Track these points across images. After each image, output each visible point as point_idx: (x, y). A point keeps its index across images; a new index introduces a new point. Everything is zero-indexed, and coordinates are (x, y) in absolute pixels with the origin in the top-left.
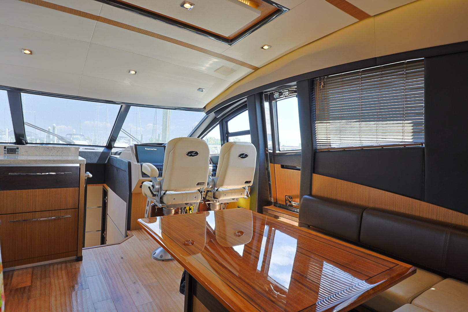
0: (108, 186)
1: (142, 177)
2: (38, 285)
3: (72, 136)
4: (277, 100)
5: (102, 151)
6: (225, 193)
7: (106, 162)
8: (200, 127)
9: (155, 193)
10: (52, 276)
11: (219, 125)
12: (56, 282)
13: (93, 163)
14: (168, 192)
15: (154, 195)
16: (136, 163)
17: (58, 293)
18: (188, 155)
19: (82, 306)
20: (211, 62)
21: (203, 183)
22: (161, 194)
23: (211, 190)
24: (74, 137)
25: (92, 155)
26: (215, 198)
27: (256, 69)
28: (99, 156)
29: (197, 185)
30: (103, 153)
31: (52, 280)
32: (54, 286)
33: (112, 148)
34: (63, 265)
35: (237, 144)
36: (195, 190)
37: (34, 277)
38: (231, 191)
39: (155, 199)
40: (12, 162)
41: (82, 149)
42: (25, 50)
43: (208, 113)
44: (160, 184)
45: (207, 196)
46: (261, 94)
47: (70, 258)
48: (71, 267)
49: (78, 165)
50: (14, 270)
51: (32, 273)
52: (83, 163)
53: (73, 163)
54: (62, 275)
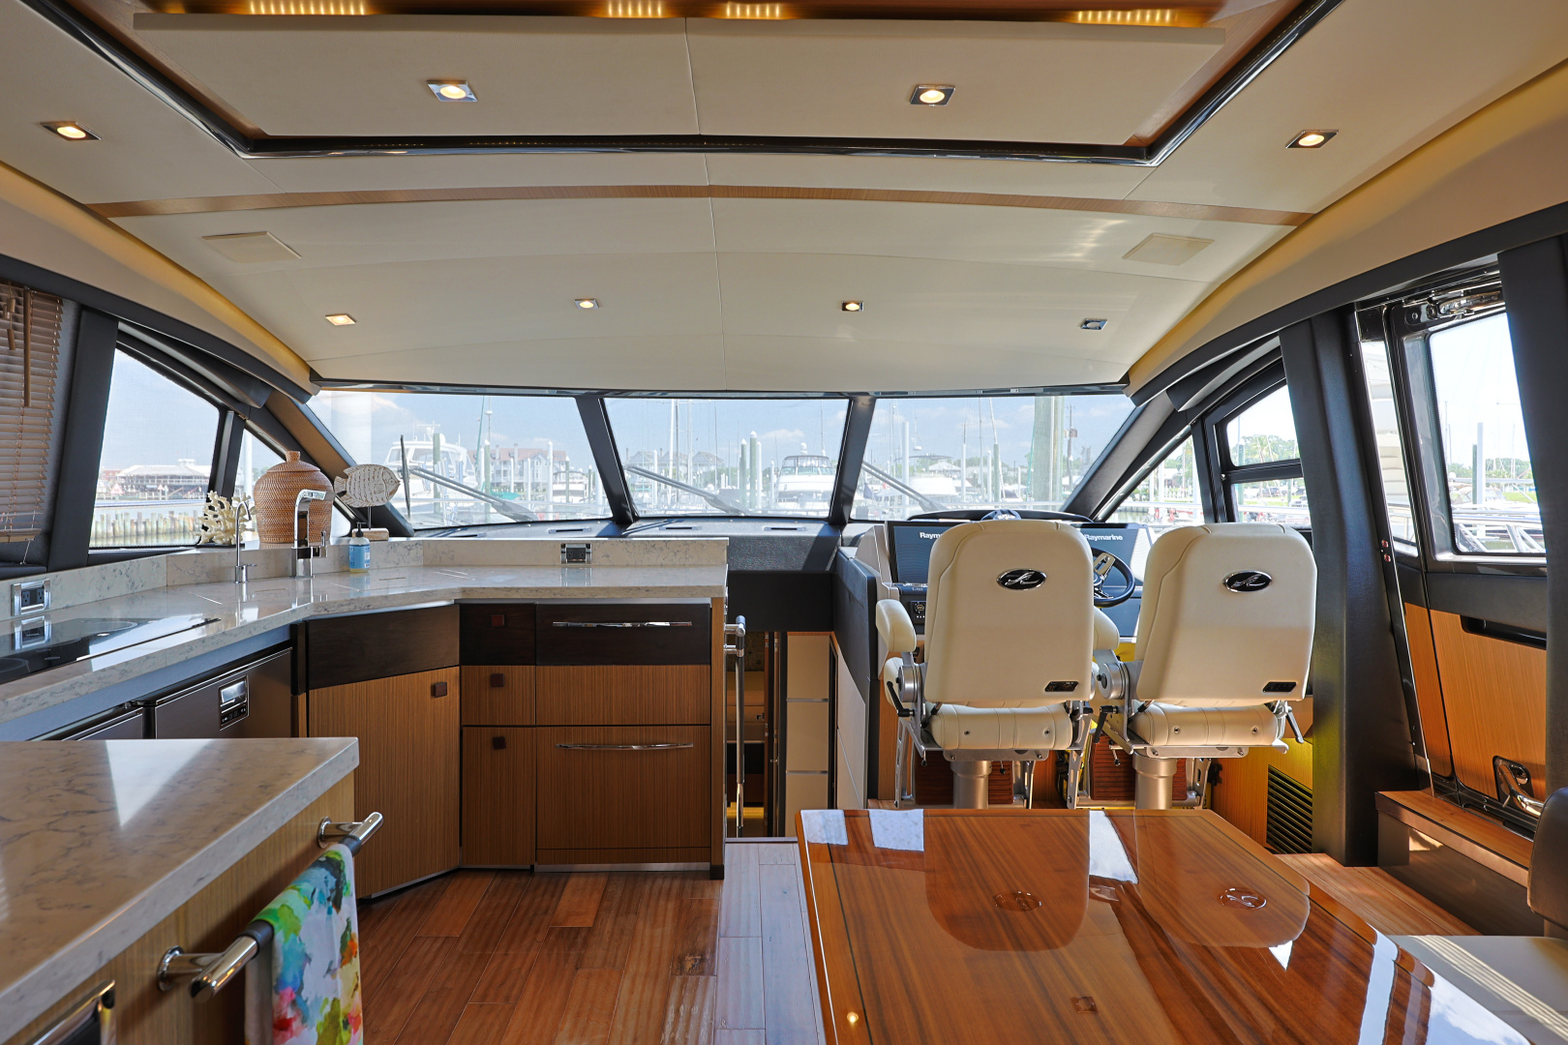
0: (839, 644)
2: (606, 932)
3: (797, 462)
4: (1431, 329)
5: (815, 535)
6: (1179, 723)
7: (828, 568)
8: (1120, 446)
9: (905, 705)
10: (642, 910)
11: (1191, 437)
12: (647, 932)
13: (793, 571)
14: (944, 707)
15: (903, 713)
16: (889, 584)
17: (643, 969)
18: (1003, 581)
19: (687, 1031)
20: (1098, 232)
21: (1073, 683)
22: (922, 709)
23: (1118, 706)
24: (804, 465)
25: (790, 547)
27: (1302, 221)
28: (809, 550)
29: (1048, 689)
30: (818, 539)
31: (640, 924)
32: (638, 944)
33: (845, 524)
34: (677, 883)
35: (1216, 533)
36: (1044, 705)
37: (606, 904)
38: (1203, 717)
40: (559, 593)
41: (766, 529)
42: (582, 300)
43: (1143, 395)
44: (919, 678)
46: (1342, 316)
47: (694, 866)
48: (692, 893)
49: (708, 601)
50: (570, 873)
51: (605, 890)
52: (717, 596)
53: (692, 596)
54: (665, 916)
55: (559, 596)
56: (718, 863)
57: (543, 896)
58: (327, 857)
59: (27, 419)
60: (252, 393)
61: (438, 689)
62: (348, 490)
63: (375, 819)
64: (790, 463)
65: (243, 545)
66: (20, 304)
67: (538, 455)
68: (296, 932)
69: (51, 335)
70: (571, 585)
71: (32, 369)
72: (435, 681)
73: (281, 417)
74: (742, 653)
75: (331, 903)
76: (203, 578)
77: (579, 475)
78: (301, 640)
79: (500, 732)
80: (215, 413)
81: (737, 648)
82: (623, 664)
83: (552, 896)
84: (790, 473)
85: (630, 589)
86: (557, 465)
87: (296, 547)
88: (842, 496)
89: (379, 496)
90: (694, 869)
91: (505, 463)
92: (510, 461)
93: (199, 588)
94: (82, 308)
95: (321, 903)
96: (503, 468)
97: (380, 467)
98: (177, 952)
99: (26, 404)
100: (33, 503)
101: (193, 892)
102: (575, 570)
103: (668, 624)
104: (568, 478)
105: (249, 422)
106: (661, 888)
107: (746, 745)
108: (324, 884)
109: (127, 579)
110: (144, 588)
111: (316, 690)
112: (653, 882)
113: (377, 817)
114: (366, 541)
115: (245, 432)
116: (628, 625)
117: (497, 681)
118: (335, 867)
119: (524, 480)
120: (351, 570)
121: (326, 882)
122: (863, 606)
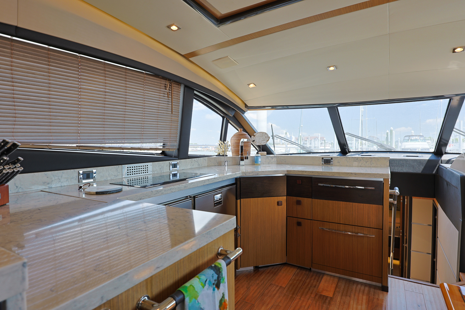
0: (438, 203)
2: (338, 301)
3: (410, 138)
5: (428, 159)
7: (434, 172)
10: (353, 296)
12: (355, 306)
13: (416, 173)
25: (415, 163)
28: (425, 164)
30: (429, 161)
31: (352, 302)
33: (443, 154)
34: (367, 289)
37: (337, 289)
40: (321, 174)
41: (403, 156)
42: (330, 67)
47: (374, 283)
48: (374, 295)
49: (382, 180)
50: (324, 274)
51: (337, 284)
52: (386, 178)
53: (375, 177)
54: (362, 301)
55: (321, 175)
56: (385, 285)
57: (314, 280)
58: (215, 265)
59: (173, 118)
60: (230, 112)
61: (279, 203)
62: (255, 140)
63: (240, 251)
64: (407, 138)
65: (227, 156)
66: (170, 86)
67: (316, 138)
68: (196, 298)
69: (178, 94)
70: (325, 171)
71: (173, 104)
72: (278, 200)
73: (238, 119)
74: (396, 202)
75: (215, 286)
76: (216, 164)
77: (329, 144)
78: (238, 183)
79: (300, 220)
80: (221, 118)
81: (394, 200)
82: (346, 202)
83: (317, 281)
84: (407, 142)
85: (348, 173)
86: (322, 141)
87: (240, 156)
88: (441, 143)
89: (264, 142)
90: (374, 284)
91: (306, 141)
92: (307, 140)
93: (215, 167)
94: (186, 86)
95: (209, 285)
96: (305, 142)
97: (264, 133)
98: (146, 298)
99: (172, 113)
100: (175, 141)
101: (154, 273)
102: (327, 167)
103: (363, 188)
104: (325, 145)
105: (230, 121)
106: (360, 289)
107: (395, 237)
108: (211, 277)
109: (197, 163)
110: (202, 166)
111: (243, 199)
112: (357, 286)
113: (240, 250)
114: (259, 155)
115: (229, 124)
116: (347, 187)
117: (299, 203)
118: (218, 270)
119: (312, 146)
120: (255, 164)
121: (213, 277)
122: (457, 188)
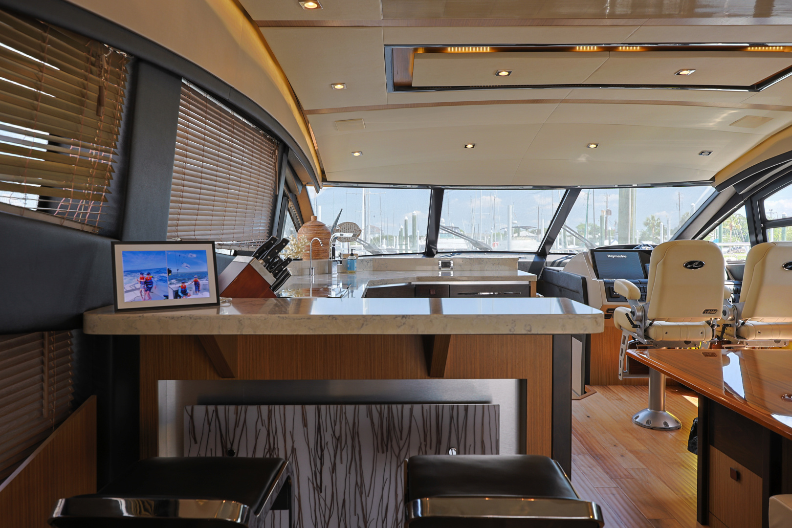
1: (608, 301)
5: (532, 261)
6: (760, 330)
7: (539, 278)
9: (635, 323)
11: (744, 206)
14: (655, 323)
15: (635, 326)
16: (596, 279)
18: (686, 266)
20: (725, 115)
21: (715, 310)
22: (645, 324)
23: (731, 323)
26: (739, 336)
29: (704, 313)
33: (547, 255)
35: (779, 245)
36: (702, 322)
39: (635, 333)
43: (720, 188)
44: (644, 310)
45: (725, 334)
49: (528, 283)
52: (533, 280)
53: (521, 280)
97: (353, 223)
105: (290, 202)
120: (348, 271)
122: (578, 293)
